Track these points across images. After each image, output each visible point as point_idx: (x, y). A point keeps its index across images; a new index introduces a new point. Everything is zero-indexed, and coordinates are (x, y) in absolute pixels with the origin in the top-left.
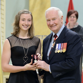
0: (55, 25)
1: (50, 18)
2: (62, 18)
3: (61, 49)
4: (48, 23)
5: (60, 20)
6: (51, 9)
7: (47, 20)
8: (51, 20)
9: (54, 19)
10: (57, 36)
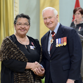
0: (52, 23)
1: (46, 16)
2: (57, 16)
3: (61, 43)
4: (45, 21)
5: (55, 18)
6: (47, 8)
7: (44, 18)
8: (48, 19)
9: (50, 18)
10: (54, 33)
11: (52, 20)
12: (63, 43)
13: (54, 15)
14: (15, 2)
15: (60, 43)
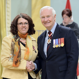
4: (43, 20)
11: (50, 19)
12: (60, 44)
13: (52, 14)
14: (7, 3)
15: (57, 43)
